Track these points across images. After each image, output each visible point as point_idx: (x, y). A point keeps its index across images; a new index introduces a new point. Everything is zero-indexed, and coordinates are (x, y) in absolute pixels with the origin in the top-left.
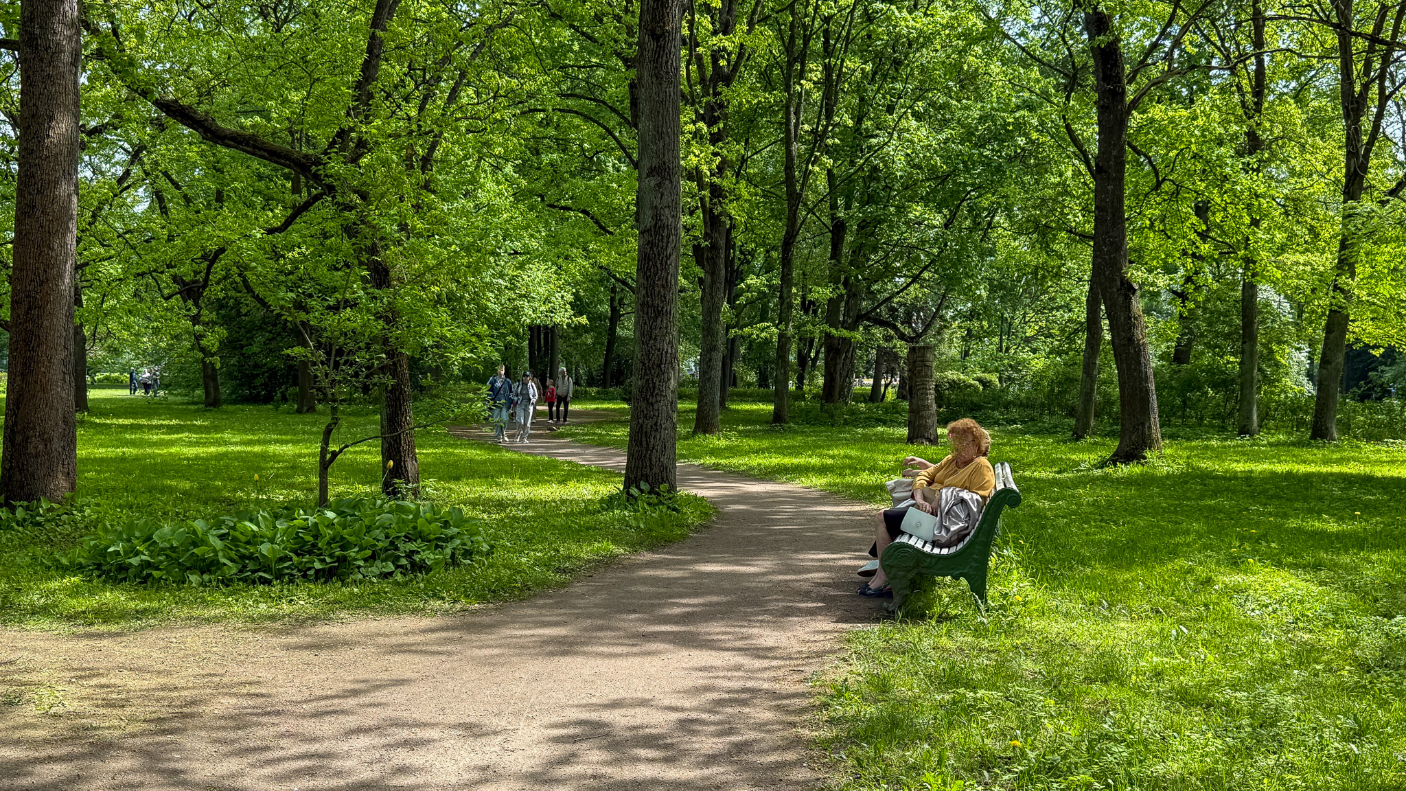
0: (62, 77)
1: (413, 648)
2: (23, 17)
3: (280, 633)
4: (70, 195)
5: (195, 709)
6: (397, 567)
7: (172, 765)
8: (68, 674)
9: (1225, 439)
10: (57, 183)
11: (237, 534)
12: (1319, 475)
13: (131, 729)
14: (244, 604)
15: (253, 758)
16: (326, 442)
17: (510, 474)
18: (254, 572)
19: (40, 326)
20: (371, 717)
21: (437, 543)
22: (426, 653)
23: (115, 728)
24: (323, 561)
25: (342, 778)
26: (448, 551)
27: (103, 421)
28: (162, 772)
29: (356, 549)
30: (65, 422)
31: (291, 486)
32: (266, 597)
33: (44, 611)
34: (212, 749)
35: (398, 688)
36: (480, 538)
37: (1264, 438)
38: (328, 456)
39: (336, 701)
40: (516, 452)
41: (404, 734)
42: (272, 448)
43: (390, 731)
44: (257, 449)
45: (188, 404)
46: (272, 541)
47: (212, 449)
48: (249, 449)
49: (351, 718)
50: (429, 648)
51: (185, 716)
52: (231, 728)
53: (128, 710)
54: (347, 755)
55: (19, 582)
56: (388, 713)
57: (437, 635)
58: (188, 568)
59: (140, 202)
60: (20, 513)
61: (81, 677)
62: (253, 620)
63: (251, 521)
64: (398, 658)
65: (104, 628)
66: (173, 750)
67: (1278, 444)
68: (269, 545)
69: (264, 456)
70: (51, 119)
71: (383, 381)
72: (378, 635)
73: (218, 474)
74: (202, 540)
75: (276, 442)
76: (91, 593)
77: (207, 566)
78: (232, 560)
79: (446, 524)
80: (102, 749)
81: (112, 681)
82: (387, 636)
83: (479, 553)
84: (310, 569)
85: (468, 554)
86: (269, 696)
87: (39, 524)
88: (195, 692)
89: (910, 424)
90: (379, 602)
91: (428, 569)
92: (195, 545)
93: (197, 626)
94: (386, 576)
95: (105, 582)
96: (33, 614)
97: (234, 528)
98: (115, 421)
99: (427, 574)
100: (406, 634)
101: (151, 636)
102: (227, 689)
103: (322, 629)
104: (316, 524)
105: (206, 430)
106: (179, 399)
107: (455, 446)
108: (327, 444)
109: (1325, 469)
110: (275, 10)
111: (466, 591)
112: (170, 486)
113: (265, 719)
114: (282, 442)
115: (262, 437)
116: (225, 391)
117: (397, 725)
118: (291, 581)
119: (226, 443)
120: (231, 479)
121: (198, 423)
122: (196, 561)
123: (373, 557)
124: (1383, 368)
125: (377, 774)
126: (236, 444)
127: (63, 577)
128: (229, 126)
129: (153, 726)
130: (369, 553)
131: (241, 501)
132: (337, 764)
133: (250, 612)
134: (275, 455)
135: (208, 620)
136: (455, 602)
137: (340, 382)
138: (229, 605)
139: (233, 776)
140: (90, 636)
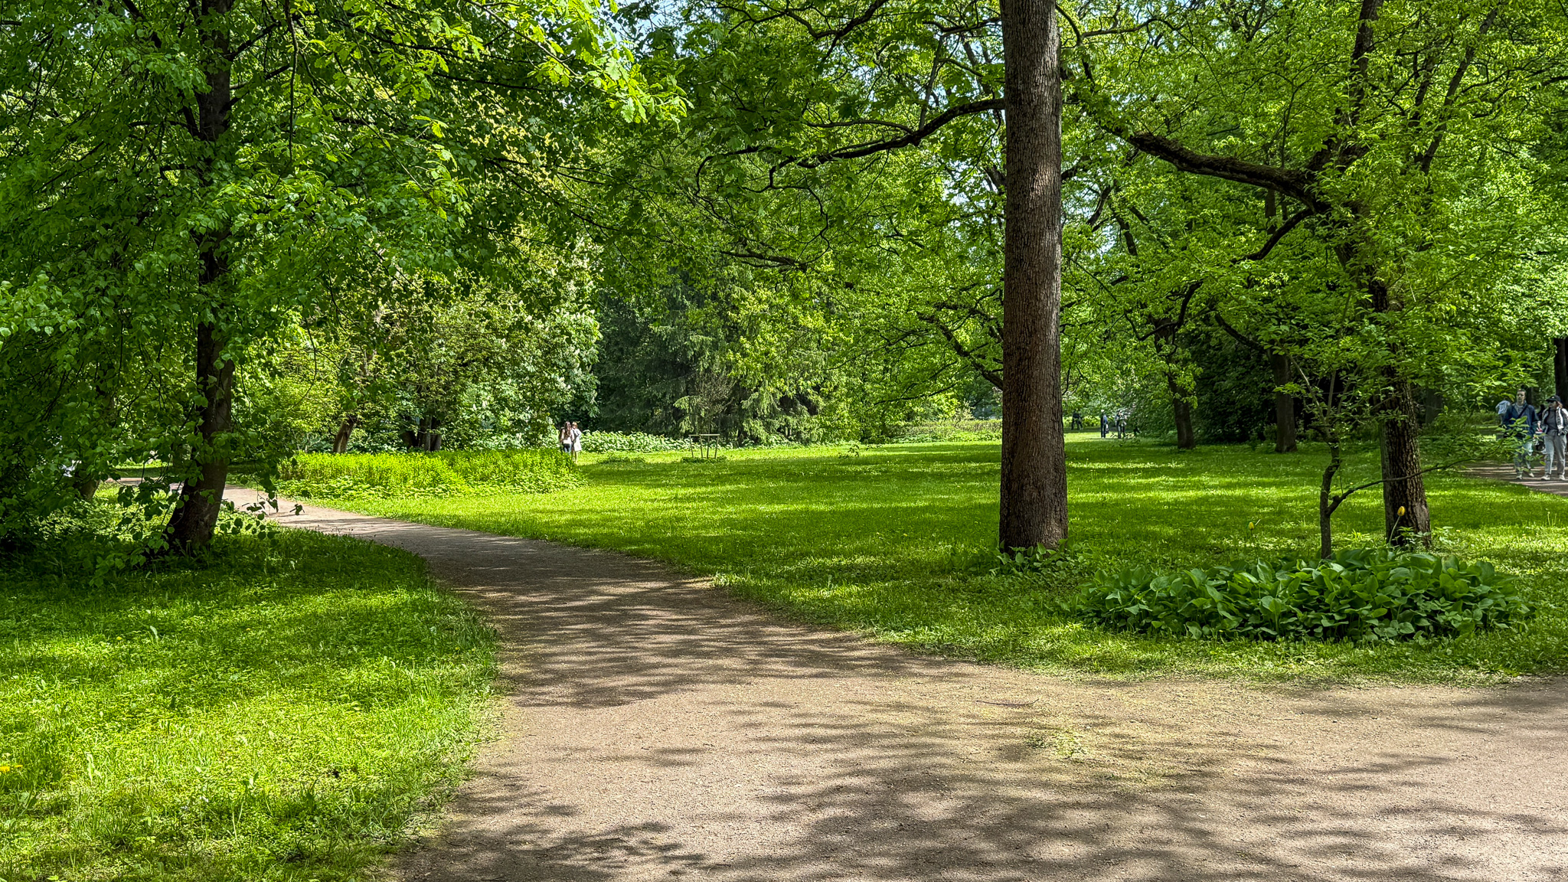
0: (1044, 128)
1: (1447, 723)
2: (1007, 74)
3: (1293, 694)
4: (1054, 246)
5: (1214, 769)
6: (1418, 628)
7: (1198, 825)
8: (1081, 720)
10: (1042, 234)
11: (1235, 585)
13: (1152, 782)
14: (1249, 660)
15: (1282, 827)
16: (1327, 486)
17: (1542, 519)
18: (1256, 626)
19: (1030, 377)
20: (1409, 797)
21: (1466, 603)
22: (1464, 729)
23: (1136, 780)
24: (1331, 618)
25: (1384, 861)
26: (1479, 612)
27: (1080, 465)
28: (1189, 831)
29: (1369, 607)
30: (1056, 470)
31: (1281, 533)
32: (1272, 654)
33: (1052, 656)
34: (1236, 813)
35: (1435, 767)
36: (1517, 598)
38: (1330, 502)
39: (1364, 775)
40: (1548, 493)
41: (1451, 820)
42: (1254, 492)
43: (1433, 814)
44: (1238, 492)
45: (1160, 445)
46: (1273, 594)
47: (1192, 493)
48: (1230, 493)
49: (1385, 796)
50: (1466, 724)
51: (1204, 775)
52: (1255, 793)
53: (1145, 764)
54: (1386, 837)
55: (1025, 626)
56: (1428, 794)
57: (1475, 710)
58: (1187, 620)
59: (1107, 239)
60: (1019, 559)
61: (1095, 725)
62: (1261, 679)
63: (1249, 571)
64: (1430, 732)
65: (1109, 677)
66: (1197, 810)
68: (1271, 599)
69: (1246, 500)
70: (1035, 172)
71: (1391, 417)
72: (1403, 705)
73: (1201, 520)
74: (1199, 591)
75: (1258, 484)
76: (1095, 642)
77: (1208, 618)
78: (1232, 613)
79: (1474, 581)
80: (1127, 800)
81: (1126, 732)
82: (1413, 706)
83: (1517, 615)
84: (1317, 626)
85: (1503, 616)
86: (1290, 762)
87: (1036, 569)
88: (1210, 750)
90: (1400, 667)
91: (1456, 633)
92: (1193, 596)
93: (1203, 681)
94: (1405, 638)
95: (1105, 630)
96: (1042, 658)
97: (1230, 578)
98: (1091, 465)
99: (1454, 638)
100: (1436, 706)
101: (1159, 689)
102: (1247, 751)
103: (1339, 694)
104: (1321, 578)
105: (1182, 473)
106: (1150, 440)
107: (1469, 487)
108: (1328, 490)
110: (1245, 18)
111: (1504, 660)
112: (1154, 533)
113: (1289, 787)
114: (1264, 485)
115: (1242, 479)
116: (1198, 431)
117: (1440, 809)
118: (1297, 639)
119: (1205, 487)
120: (1215, 526)
121: (1173, 465)
122: (1196, 612)
123: (1389, 616)
125: (1424, 863)
126: (1215, 487)
127: (1065, 623)
128: (1203, 153)
129: (1174, 783)
130: (1384, 611)
131: (1229, 549)
132: (1375, 845)
133: (1256, 669)
134: (1258, 499)
135: (1214, 676)
136: (1492, 672)
137: (1340, 420)
138: (1233, 660)
139: (1263, 844)
140: (1098, 684)
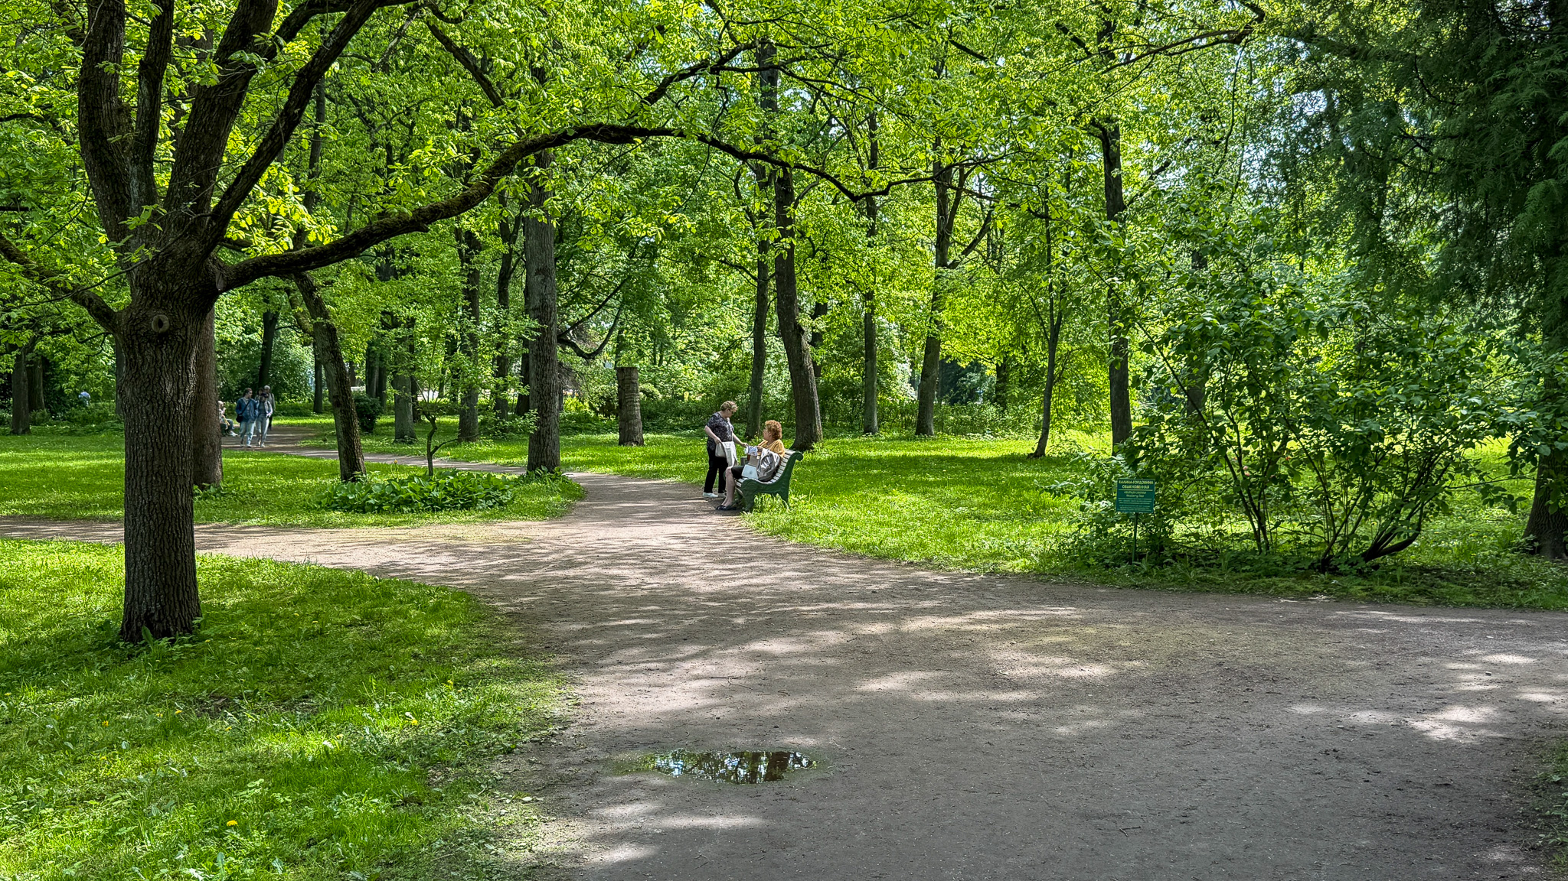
6: (493, 503)
9: (855, 437)
12: (923, 457)
18: (432, 506)
37: (884, 435)
58: (397, 505)
67: (893, 439)
84: (457, 503)
89: (621, 431)
91: (504, 505)
109: (926, 454)
124: (971, 374)
